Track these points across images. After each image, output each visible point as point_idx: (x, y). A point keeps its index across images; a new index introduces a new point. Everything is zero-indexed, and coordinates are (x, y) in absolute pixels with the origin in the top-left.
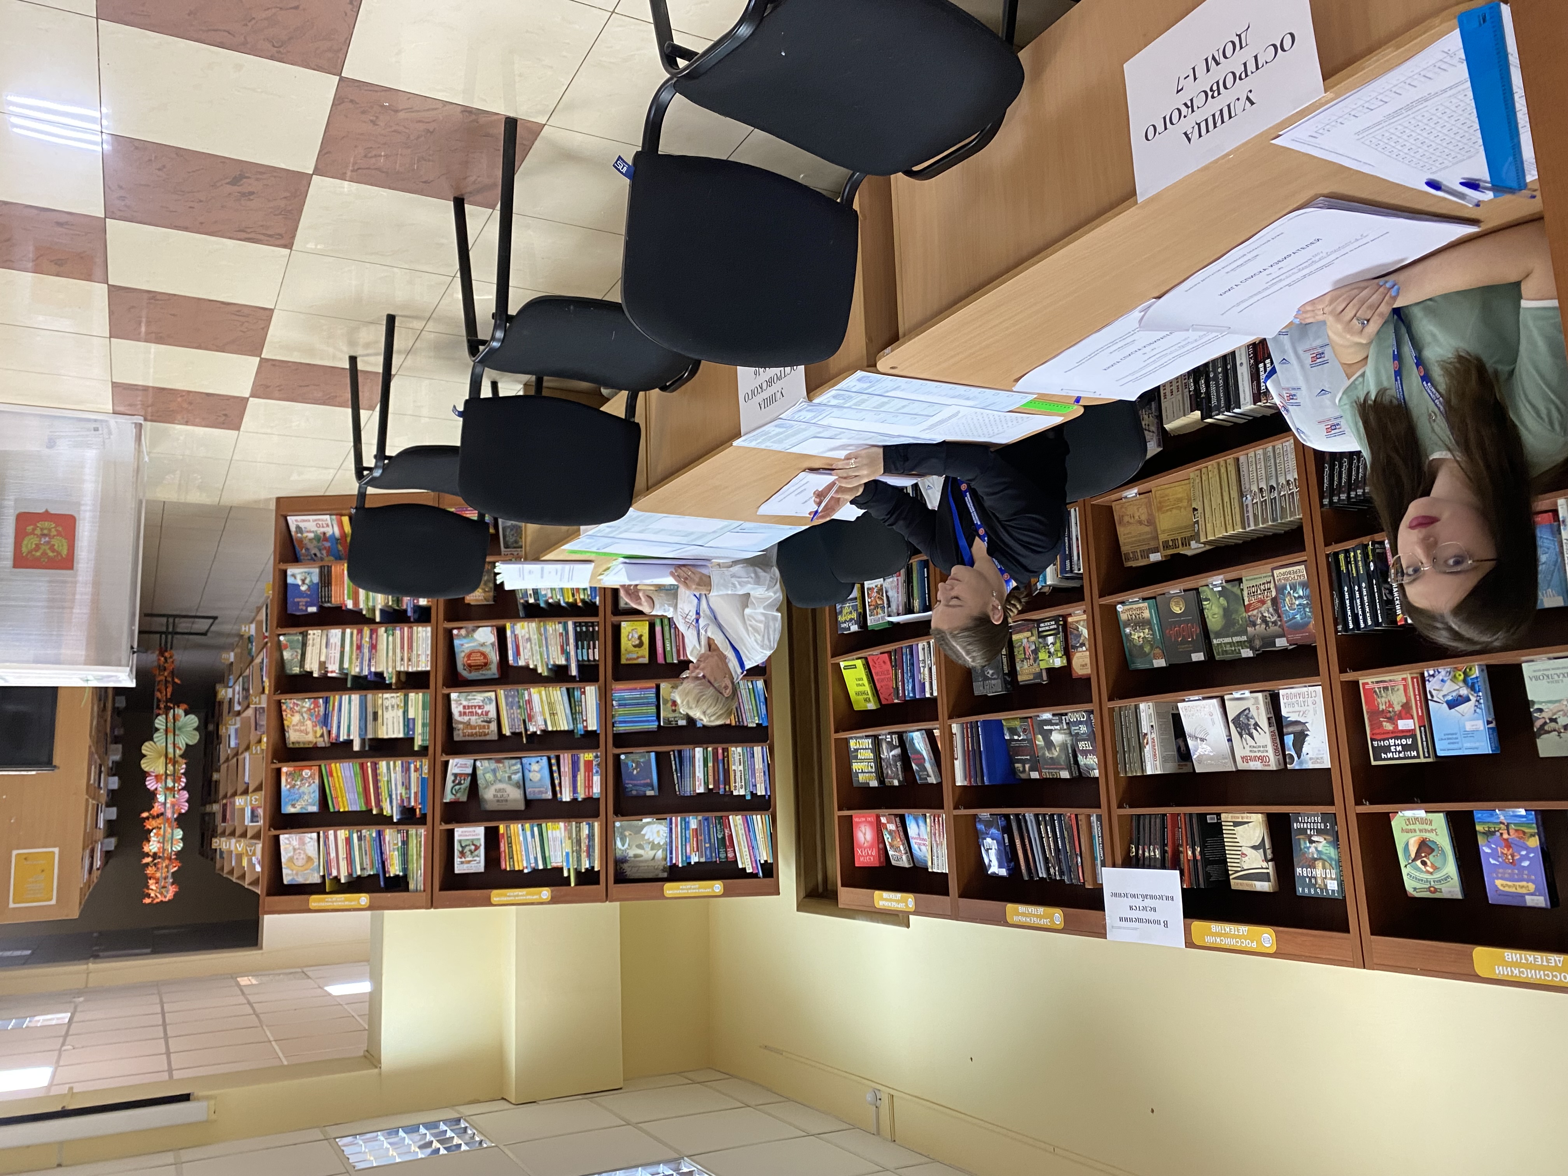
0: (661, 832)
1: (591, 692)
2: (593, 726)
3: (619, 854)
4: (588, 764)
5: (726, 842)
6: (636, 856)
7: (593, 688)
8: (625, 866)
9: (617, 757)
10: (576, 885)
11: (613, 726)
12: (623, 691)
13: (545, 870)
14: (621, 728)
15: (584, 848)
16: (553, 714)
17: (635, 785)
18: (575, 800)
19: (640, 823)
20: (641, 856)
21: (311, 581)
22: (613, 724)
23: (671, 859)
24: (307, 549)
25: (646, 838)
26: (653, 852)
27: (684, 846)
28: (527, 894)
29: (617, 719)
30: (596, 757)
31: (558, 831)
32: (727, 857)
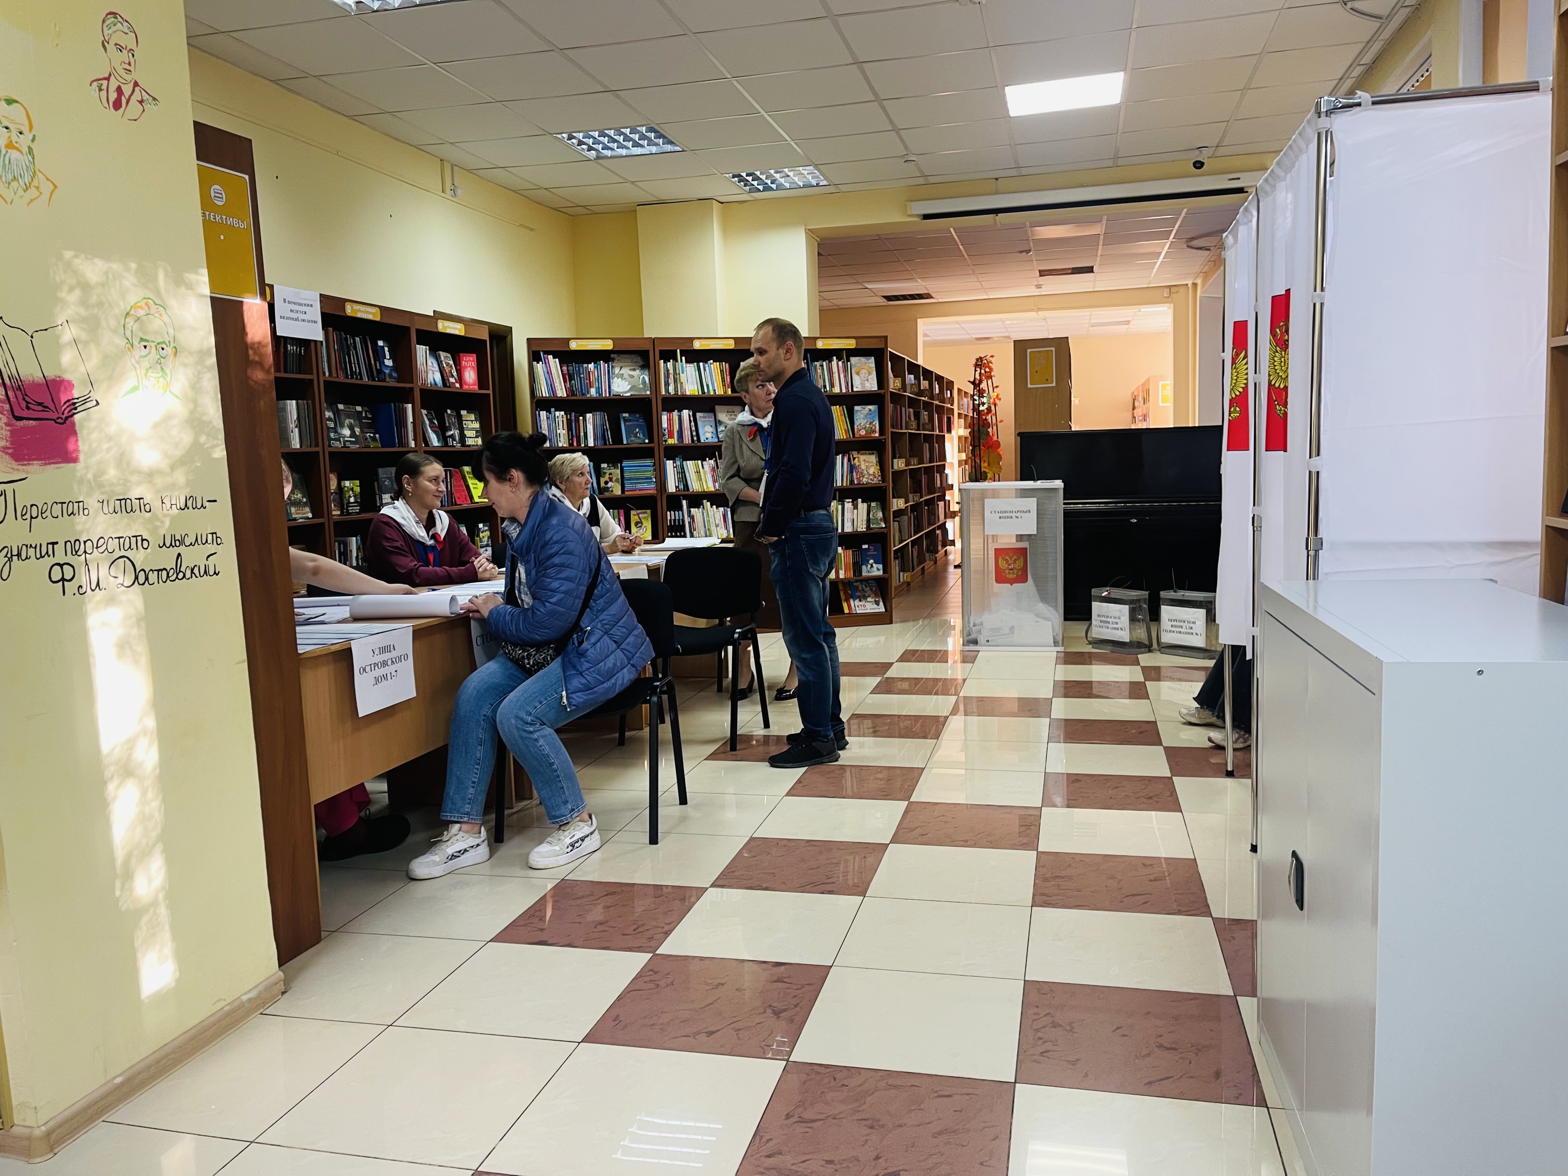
0: (616, 386)
1: (671, 488)
2: (669, 464)
3: (647, 372)
4: (671, 436)
5: (568, 377)
6: (634, 370)
7: (670, 491)
8: (641, 363)
9: (651, 441)
10: (676, 350)
11: (654, 463)
12: (649, 488)
13: (698, 363)
14: (649, 462)
15: (671, 376)
16: (698, 472)
17: (638, 421)
18: (680, 411)
19: (632, 393)
20: (630, 370)
21: (867, 566)
22: (654, 465)
23: (608, 367)
24: (871, 590)
25: (627, 383)
26: (621, 372)
27: (599, 376)
28: (710, 345)
29: (652, 468)
30: (666, 441)
31: (690, 389)
32: (568, 367)
